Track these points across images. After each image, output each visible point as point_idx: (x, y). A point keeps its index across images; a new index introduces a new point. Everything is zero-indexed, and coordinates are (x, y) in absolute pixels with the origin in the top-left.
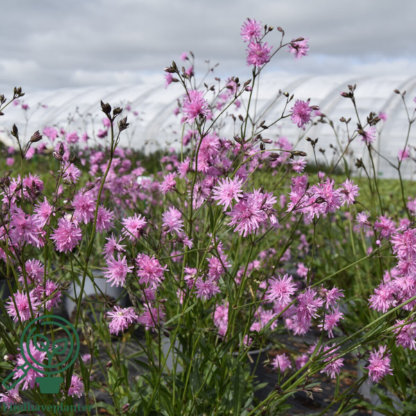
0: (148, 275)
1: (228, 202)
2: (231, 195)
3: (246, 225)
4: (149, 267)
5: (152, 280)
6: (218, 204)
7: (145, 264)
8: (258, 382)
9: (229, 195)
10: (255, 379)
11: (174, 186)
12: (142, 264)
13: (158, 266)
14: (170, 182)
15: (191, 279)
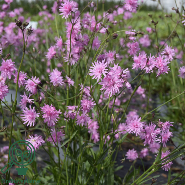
0: (49, 117)
1: (99, 77)
2: (100, 72)
3: (111, 90)
4: (50, 112)
5: (52, 119)
6: (93, 78)
7: (47, 110)
8: (117, 165)
9: (99, 72)
10: (115, 164)
11: (55, 54)
12: (45, 110)
13: (55, 111)
14: (52, 52)
15: (72, 113)
